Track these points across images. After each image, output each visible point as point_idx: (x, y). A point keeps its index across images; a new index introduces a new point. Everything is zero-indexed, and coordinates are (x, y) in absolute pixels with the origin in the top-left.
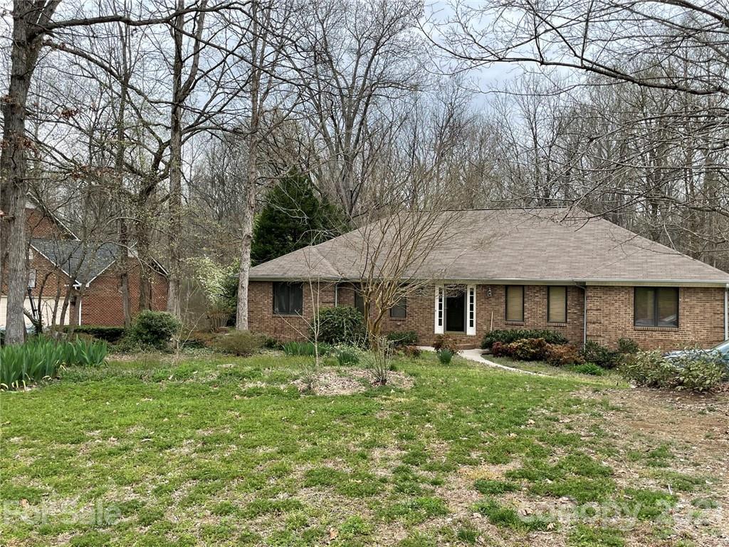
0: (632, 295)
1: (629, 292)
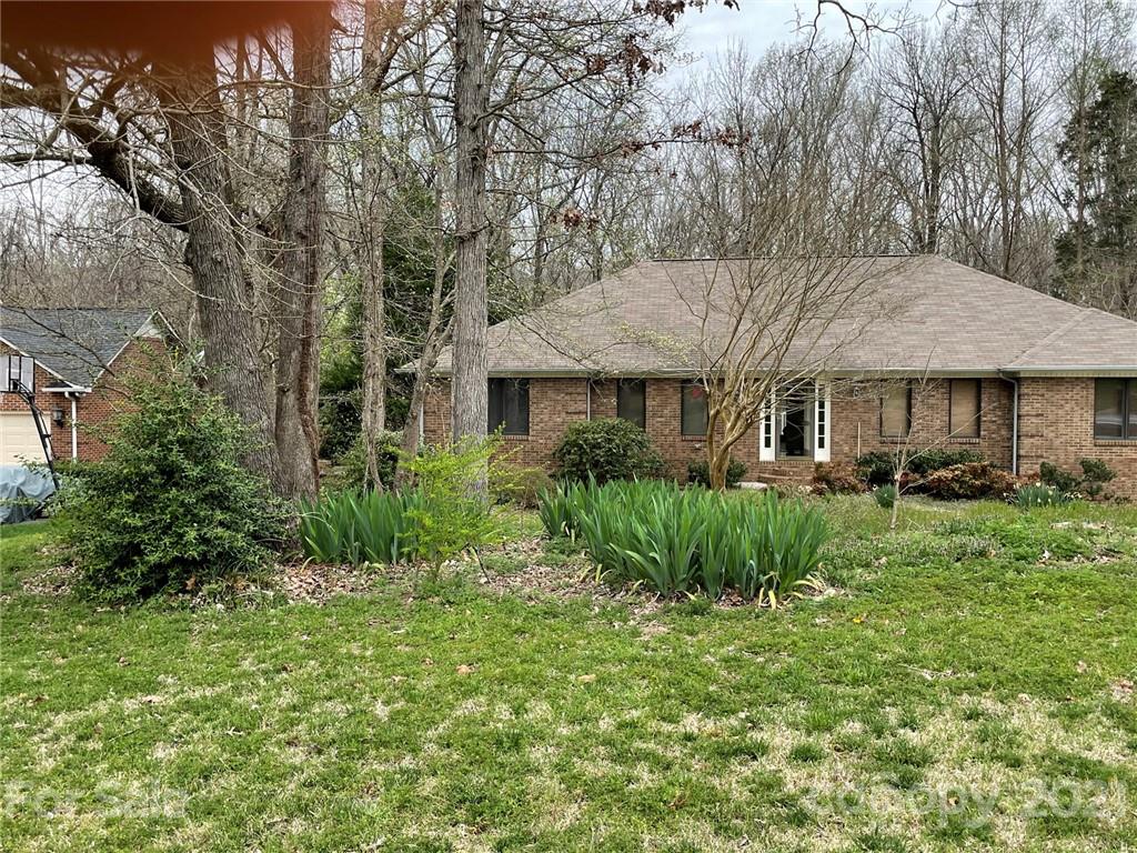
0: (1093, 391)
1: (1086, 388)
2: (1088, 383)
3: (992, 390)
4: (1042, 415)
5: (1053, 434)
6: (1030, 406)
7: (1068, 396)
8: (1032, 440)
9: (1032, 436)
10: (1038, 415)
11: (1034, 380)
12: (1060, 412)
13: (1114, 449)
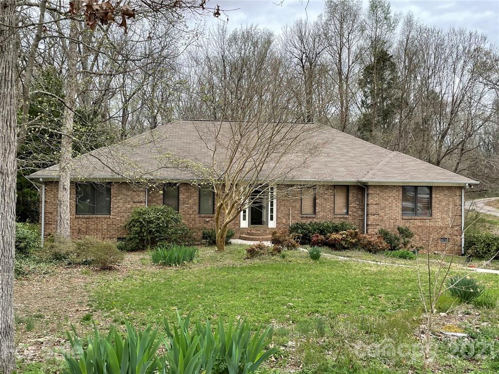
0: (401, 192)
2: (399, 188)
3: (355, 191)
4: (378, 204)
5: (383, 214)
6: (373, 199)
7: (390, 195)
8: (373, 217)
9: (374, 215)
10: (376, 204)
11: (375, 186)
12: (387, 203)
13: (411, 221)
